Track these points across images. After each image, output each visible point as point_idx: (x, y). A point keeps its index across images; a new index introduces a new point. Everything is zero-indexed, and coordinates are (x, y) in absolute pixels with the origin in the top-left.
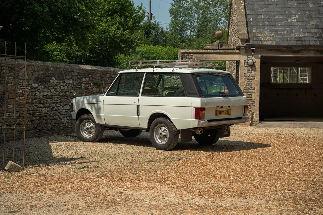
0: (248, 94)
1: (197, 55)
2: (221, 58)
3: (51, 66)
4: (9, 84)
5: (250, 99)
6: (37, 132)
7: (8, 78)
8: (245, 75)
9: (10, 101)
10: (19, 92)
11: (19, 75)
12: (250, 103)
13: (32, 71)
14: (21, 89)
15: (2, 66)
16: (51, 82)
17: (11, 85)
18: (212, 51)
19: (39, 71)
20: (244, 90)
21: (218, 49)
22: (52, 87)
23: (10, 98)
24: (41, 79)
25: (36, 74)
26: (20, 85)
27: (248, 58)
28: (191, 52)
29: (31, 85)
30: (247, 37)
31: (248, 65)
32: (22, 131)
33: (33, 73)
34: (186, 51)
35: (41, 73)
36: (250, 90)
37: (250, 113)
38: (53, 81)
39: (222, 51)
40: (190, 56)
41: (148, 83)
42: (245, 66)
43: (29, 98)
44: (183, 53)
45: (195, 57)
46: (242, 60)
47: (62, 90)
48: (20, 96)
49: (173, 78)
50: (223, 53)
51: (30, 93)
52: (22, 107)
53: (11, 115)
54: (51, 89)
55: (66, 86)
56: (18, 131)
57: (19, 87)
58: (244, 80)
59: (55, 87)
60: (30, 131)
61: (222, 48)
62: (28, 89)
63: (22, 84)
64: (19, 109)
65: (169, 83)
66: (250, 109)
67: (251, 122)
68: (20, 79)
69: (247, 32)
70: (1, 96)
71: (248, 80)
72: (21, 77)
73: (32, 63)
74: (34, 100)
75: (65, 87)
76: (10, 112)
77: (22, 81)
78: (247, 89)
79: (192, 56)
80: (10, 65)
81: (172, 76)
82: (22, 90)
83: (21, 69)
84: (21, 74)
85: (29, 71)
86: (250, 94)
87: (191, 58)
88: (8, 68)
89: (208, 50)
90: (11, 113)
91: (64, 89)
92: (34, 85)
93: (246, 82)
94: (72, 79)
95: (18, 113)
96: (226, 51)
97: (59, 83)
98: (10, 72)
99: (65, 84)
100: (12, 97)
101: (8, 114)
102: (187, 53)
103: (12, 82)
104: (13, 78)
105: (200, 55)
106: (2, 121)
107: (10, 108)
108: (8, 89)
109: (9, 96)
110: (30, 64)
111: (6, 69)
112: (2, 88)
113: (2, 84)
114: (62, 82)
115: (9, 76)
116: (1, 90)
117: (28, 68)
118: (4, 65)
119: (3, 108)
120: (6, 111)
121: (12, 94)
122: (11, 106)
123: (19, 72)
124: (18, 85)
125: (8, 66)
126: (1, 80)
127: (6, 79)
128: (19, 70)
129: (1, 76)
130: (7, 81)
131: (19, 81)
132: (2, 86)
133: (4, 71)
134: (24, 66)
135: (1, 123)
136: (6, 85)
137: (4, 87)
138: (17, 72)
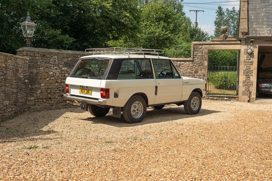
0: (247, 76)
1: (206, 46)
2: (225, 48)
3: (79, 54)
4: (42, 67)
5: (249, 80)
6: (66, 104)
7: (40, 63)
8: (245, 61)
9: (42, 81)
10: (50, 74)
11: (50, 61)
12: (249, 84)
13: (62, 58)
14: (52, 71)
15: (35, 54)
17: (43, 68)
18: (218, 43)
19: (68, 58)
20: (244, 73)
21: (223, 41)
23: (42, 78)
24: (70, 64)
25: (65, 60)
26: (51, 68)
27: (248, 48)
28: (201, 43)
29: (61, 68)
30: (247, 31)
31: (247, 53)
32: (52, 103)
33: (62, 59)
34: (197, 43)
35: (69, 59)
36: (249, 73)
37: (248, 92)
39: (226, 42)
40: (200, 47)
41: (166, 68)
42: (245, 54)
43: (59, 79)
44: (194, 44)
45: (204, 47)
46: (243, 49)
48: (51, 77)
49: (187, 64)
50: (226, 44)
51: (59, 75)
52: (53, 85)
53: (43, 91)
56: (50, 104)
57: (50, 70)
58: (244, 65)
60: (60, 103)
61: (226, 40)
62: (58, 71)
63: (53, 68)
64: (51, 87)
65: (183, 68)
66: (249, 89)
67: (249, 99)
68: (51, 64)
69: (247, 27)
70: (35, 77)
71: (247, 66)
72: (52, 62)
73: (62, 52)
74: (63, 80)
76: (42, 89)
77: (53, 65)
78: (246, 72)
79: (202, 47)
80: (42, 53)
81: (186, 62)
82: (53, 73)
83: (52, 56)
84: (52, 60)
85: (59, 58)
86: (249, 76)
87: (201, 48)
88: (41, 56)
89: (215, 42)
92: (63, 69)
93: (245, 67)
94: (97, 64)
95: (50, 90)
96: (230, 42)
98: (42, 59)
99: (91, 68)
100: (44, 78)
101: (40, 91)
102: (198, 44)
103: (44, 66)
104: (45, 63)
105: (208, 46)
106: (35, 96)
107: (43, 86)
108: (40, 72)
109: (41, 76)
110: (60, 52)
111: (38, 56)
112: (35, 71)
113: (35, 67)
114: (88, 66)
115: (41, 62)
116: (35, 72)
117: (58, 56)
118: (37, 53)
119: (36, 86)
120: (39, 88)
121: (44, 75)
122: (43, 85)
123: (50, 58)
124: (49, 68)
125: (40, 54)
126: (35, 65)
127: (39, 64)
128: (50, 57)
129: (34, 61)
130: (40, 66)
131: (50, 65)
132: (35, 69)
133: (37, 58)
134: (54, 54)
135: (34, 97)
136: (39, 68)
137: (37, 70)
138: (48, 59)
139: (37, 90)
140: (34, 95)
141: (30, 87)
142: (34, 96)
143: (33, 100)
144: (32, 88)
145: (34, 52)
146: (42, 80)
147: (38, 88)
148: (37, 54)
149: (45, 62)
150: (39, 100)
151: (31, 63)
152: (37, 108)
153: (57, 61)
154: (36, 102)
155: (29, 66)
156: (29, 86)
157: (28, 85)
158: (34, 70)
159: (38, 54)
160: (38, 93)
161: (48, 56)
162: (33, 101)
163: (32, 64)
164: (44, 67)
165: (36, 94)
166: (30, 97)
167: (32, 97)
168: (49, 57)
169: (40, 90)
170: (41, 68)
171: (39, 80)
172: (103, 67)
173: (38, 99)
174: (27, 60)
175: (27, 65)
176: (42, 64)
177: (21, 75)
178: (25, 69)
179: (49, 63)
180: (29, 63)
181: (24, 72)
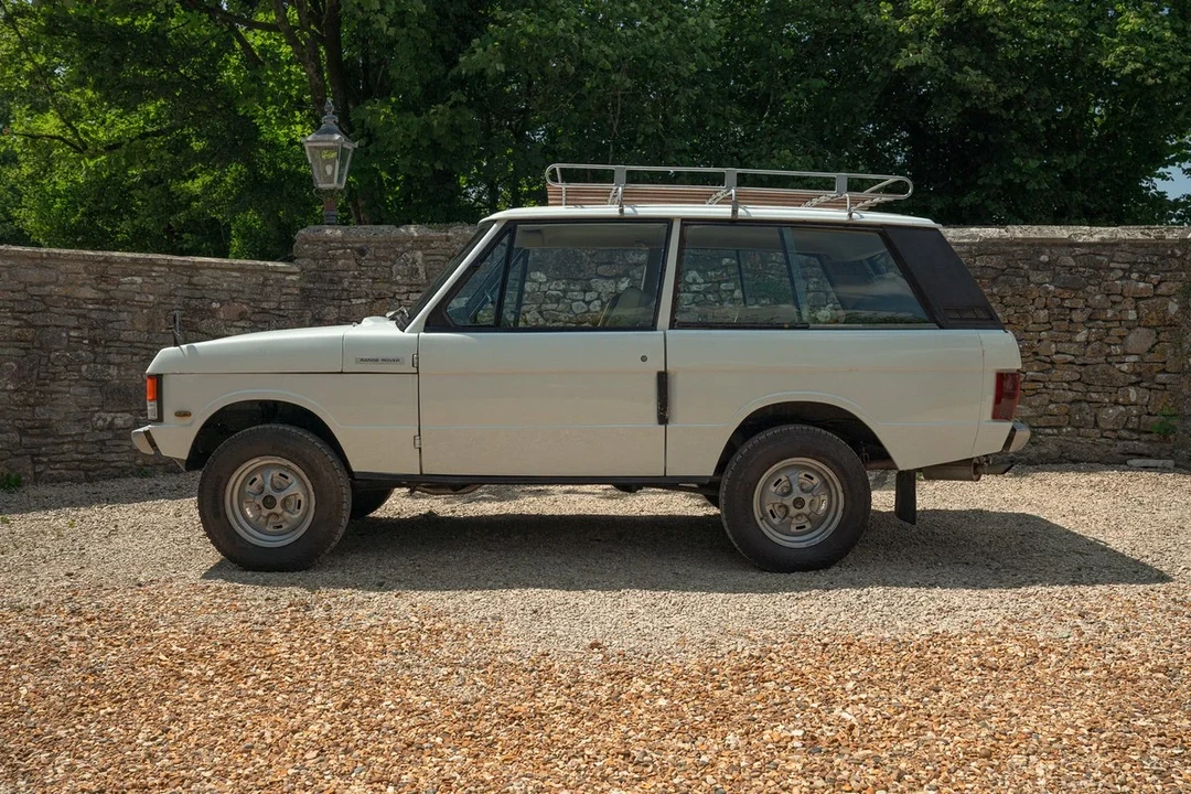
4: (359, 297)
7: (351, 283)
11: (392, 273)
15: (331, 250)
16: (529, 290)
17: (364, 301)
26: (399, 300)
38: (535, 286)
47: (577, 315)
54: (529, 312)
55: (597, 303)
57: (394, 306)
59: (544, 307)
63: (408, 299)
68: (396, 283)
72: (399, 278)
73: (444, 232)
75: (591, 306)
77: (405, 289)
80: (358, 245)
83: (400, 253)
84: (400, 267)
85: (429, 258)
88: (353, 253)
91: (588, 311)
97: (564, 291)
98: (360, 265)
99: (593, 294)
104: (373, 282)
108: (353, 315)
110: (431, 234)
111: (344, 256)
112: (332, 313)
113: (334, 299)
114: (578, 287)
115: (355, 277)
116: (329, 318)
117: (426, 249)
118: (339, 245)
123: (393, 262)
124: (389, 300)
125: (349, 248)
126: (330, 290)
127: (346, 284)
128: (393, 256)
129: (328, 275)
130: (350, 292)
131: (395, 288)
132: (334, 305)
133: (340, 263)
134: (409, 245)
136: (347, 303)
137: (340, 307)
138: (383, 263)
145: (325, 243)
148: (338, 248)
149: (374, 279)
151: (314, 283)
153: (421, 270)
155: (306, 295)
158: (327, 310)
159: (345, 248)
161: (382, 253)
163: (318, 285)
164: (367, 296)
168: (385, 259)
170: (354, 301)
174: (294, 273)
175: (284, 291)
176: (359, 286)
177: (235, 327)
178: (273, 305)
179: (389, 281)
180: (304, 285)
181: (258, 317)
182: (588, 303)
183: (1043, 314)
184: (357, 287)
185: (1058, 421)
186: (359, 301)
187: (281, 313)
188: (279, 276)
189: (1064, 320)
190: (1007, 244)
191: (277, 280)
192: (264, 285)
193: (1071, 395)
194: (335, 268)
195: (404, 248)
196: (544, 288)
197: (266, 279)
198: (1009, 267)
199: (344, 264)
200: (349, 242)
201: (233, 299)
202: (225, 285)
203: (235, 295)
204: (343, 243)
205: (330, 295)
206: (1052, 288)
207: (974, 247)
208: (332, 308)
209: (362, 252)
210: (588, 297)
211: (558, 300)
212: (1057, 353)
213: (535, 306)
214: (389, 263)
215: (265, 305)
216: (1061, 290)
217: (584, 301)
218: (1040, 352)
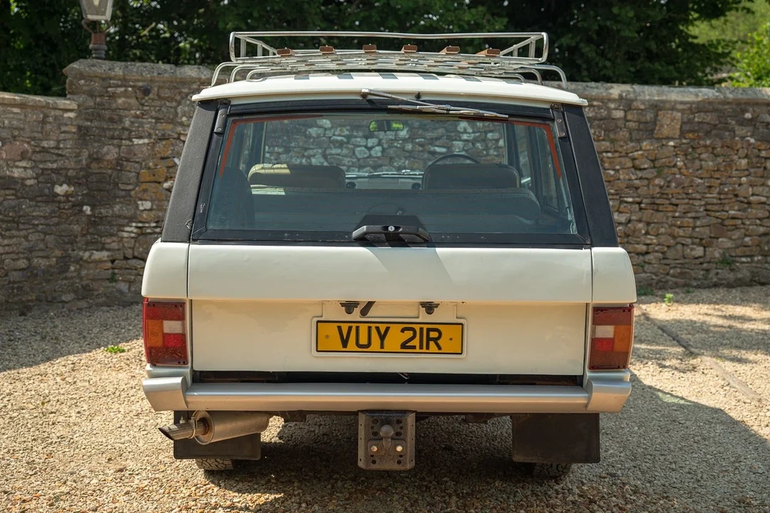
4: (141, 138)
7: (132, 123)
9: (145, 191)
10: (179, 163)
11: (176, 114)
15: (110, 87)
16: (314, 135)
17: (146, 141)
22: (315, 151)
23: (142, 179)
38: (320, 131)
47: (359, 160)
53: (149, 231)
54: (314, 156)
55: (378, 149)
59: (328, 152)
68: (181, 124)
70: (110, 176)
75: (373, 152)
76: (143, 222)
80: (140, 84)
83: (186, 95)
84: (186, 109)
88: (135, 92)
90: (147, 225)
91: (370, 156)
97: (348, 137)
98: (143, 104)
100: (152, 178)
101: (137, 227)
103: (149, 134)
104: (156, 123)
106: (115, 246)
107: (145, 210)
108: (135, 155)
109: (138, 173)
111: (125, 94)
112: (110, 152)
113: (113, 138)
114: (361, 134)
115: (137, 117)
116: (108, 157)
118: (120, 83)
119: (117, 208)
120: (131, 219)
121: (149, 168)
122: (148, 205)
123: (179, 103)
124: (173, 141)
125: (131, 86)
126: (109, 129)
127: (127, 124)
128: (178, 98)
129: (107, 114)
130: (131, 131)
131: (179, 129)
132: (113, 145)
133: (120, 101)
134: (195, 86)
135: (108, 250)
136: (128, 142)
137: (119, 147)
138: (168, 104)
139: (124, 226)
140: (109, 241)
141: (89, 212)
142: (107, 246)
143: (105, 261)
144: (101, 218)
145: (104, 79)
146: (144, 186)
147: (125, 218)
148: (118, 86)
149: (157, 119)
150: (129, 261)
151: (91, 121)
152: (121, 292)
154: (116, 271)
155: (83, 133)
156: (85, 208)
157: (82, 204)
158: (105, 149)
159: (125, 86)
160: (125, 235)
161: (166, 93)
162: (102, 265)
163: (96, 123)
164: (149, 136)
165: (115, 239)
166: (86, 250)
167: (97, 250)
168: (171, 99)
169: (134, 224)
170: (136, 141)
171: (130, 187)
172: (437, 139)
173: (126, 258)
174: (71, 111)
175: (63, 129)
176: (141, 125)
177: (17, 167)
178: (52, 144)
179: (173, 121)
180: (81, 123)
181: (38, 157)
182: (370, 149)
183: (744, 162)
184: (138, 127)
185: (752, 251)
186: (141, 142)
187: (60, 152)
188: (58, 113)
189: (759, 167)
190: (719, 103)
191: (56, 118)
192: (44, 122)
193: (762, 230)
194: (114, 106)
195: (190, 89)
196: (329, 133)
197: (46, 116)
198: (720, 123)
199: (124, 103)
200: (130, 80)
201: (14, 137)
202: (6, 122)
203: (16, 133)
204: (124, 82)
205: (109, 134)
206: (752, 141)
207: (694, 106)
208: (111, 147)
209: (146, 91)
210: (371, 142)
211: (341, 145)
212: (753, 195)
213: (320, 151)
214: (174, 104)
215: (45, 144)
216: (759, 143)
217: (366, 147)
218: (740, 195)
